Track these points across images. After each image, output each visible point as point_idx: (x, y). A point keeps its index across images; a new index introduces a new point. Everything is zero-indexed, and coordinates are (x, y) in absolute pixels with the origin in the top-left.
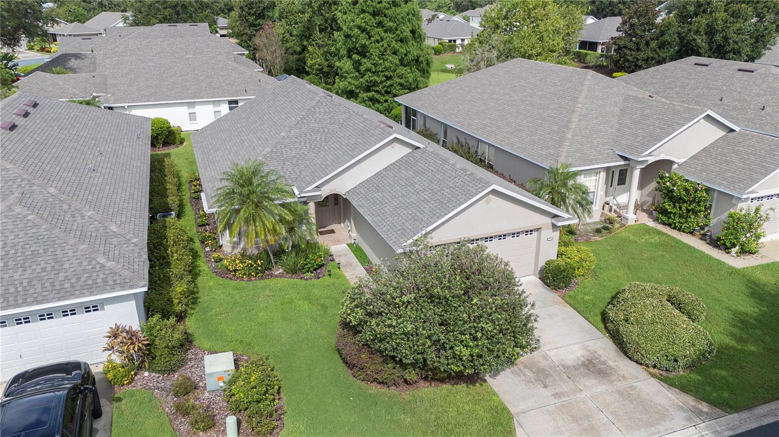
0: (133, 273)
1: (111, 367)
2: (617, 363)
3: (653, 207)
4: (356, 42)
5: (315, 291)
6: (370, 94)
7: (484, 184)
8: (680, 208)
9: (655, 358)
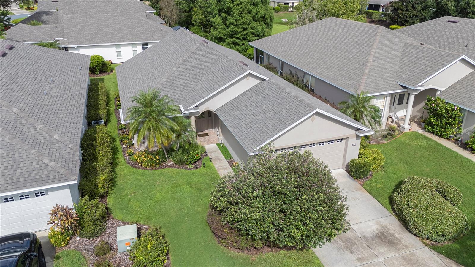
0: (68, 170)
1: (53, 235)
2: (401, 236)
3: (422, 120)
4: (224, 5)
5: (195, 178)
6: (233, 40)
7: (310, 108)
8: (441, 121)
9: (429, 233)
